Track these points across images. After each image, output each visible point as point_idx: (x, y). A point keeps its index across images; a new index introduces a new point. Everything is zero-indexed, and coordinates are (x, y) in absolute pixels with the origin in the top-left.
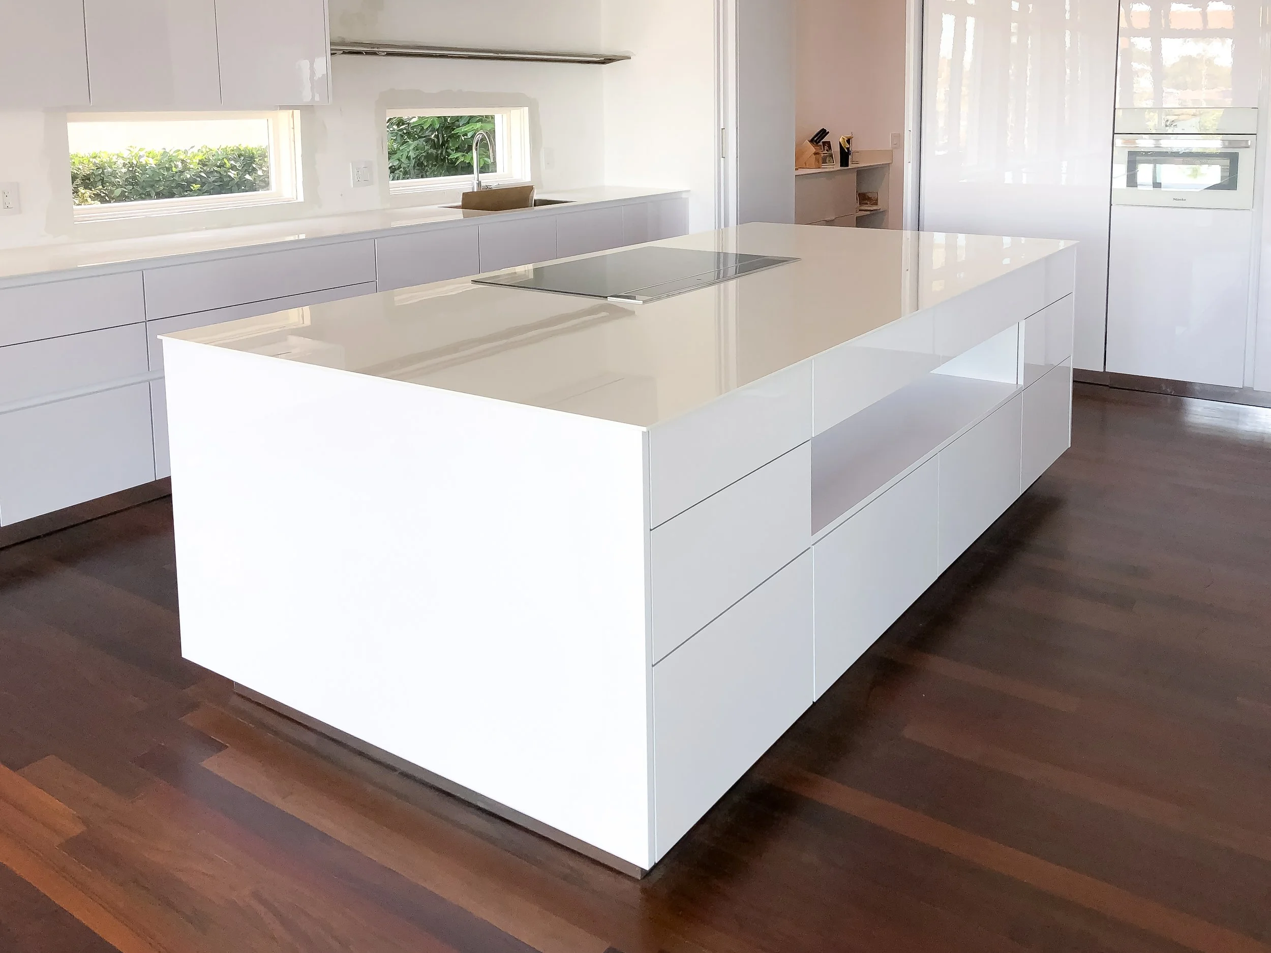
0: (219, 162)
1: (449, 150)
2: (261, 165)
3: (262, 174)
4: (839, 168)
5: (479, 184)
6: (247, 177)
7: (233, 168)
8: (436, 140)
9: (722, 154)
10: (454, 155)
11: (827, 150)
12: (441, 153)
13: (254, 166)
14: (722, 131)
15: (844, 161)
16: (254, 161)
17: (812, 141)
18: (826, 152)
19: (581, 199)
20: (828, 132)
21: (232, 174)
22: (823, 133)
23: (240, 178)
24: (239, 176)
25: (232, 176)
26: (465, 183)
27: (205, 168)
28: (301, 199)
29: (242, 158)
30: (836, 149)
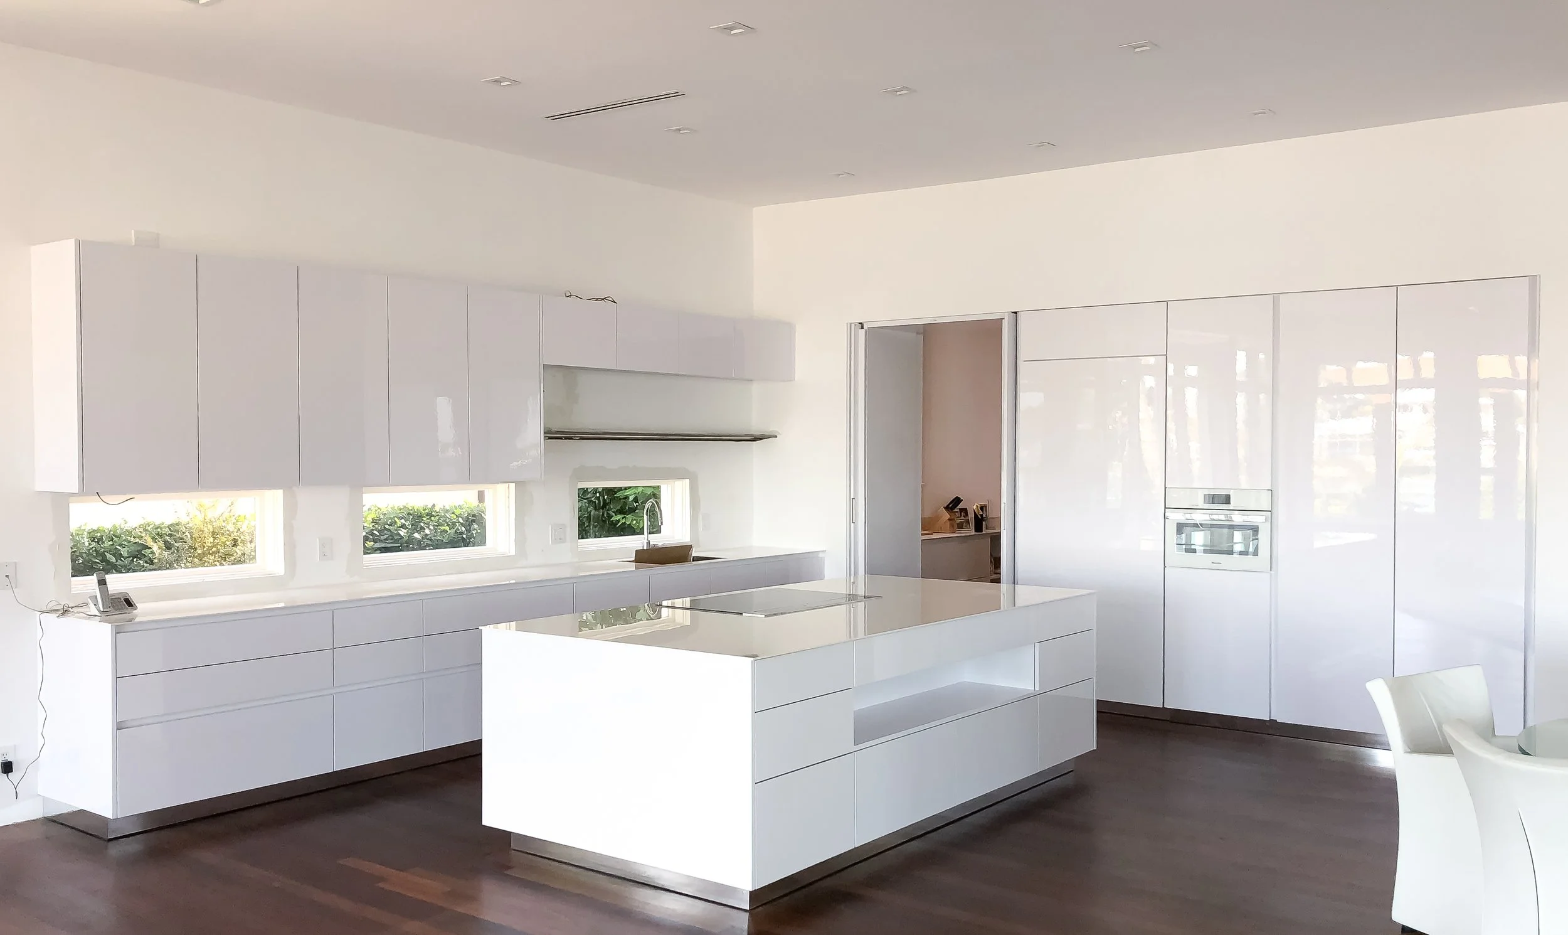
0: (390, 521)
1: (611, 512)
2: (428, 524)
3: (429, 533)
4: (973, 533)
5: (648, 543)
6: (416, 535)
7: (403, 526)
8: (597, 502)
9: (853, 520)
10: (615, 518)
11: (964, 517)
12: (603, 515)
13: (422, 524)
14: (852, 501)
15: (978, 528)
16: (423, 520)
17: (947, 508)
18: (962, 518)
19: (730, 556)
20: (962, 500)
21: (403, 532)
22: (957, 501)
23: (408, 537)
24: (409, 534)
25: (402, 534)
26: (636, 542)
27: (377, 526)
28: (513, 553)
29: (411, 517)
30: (971, 515)
